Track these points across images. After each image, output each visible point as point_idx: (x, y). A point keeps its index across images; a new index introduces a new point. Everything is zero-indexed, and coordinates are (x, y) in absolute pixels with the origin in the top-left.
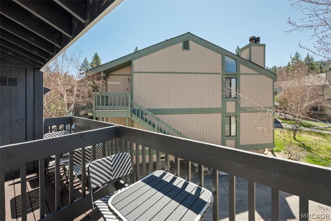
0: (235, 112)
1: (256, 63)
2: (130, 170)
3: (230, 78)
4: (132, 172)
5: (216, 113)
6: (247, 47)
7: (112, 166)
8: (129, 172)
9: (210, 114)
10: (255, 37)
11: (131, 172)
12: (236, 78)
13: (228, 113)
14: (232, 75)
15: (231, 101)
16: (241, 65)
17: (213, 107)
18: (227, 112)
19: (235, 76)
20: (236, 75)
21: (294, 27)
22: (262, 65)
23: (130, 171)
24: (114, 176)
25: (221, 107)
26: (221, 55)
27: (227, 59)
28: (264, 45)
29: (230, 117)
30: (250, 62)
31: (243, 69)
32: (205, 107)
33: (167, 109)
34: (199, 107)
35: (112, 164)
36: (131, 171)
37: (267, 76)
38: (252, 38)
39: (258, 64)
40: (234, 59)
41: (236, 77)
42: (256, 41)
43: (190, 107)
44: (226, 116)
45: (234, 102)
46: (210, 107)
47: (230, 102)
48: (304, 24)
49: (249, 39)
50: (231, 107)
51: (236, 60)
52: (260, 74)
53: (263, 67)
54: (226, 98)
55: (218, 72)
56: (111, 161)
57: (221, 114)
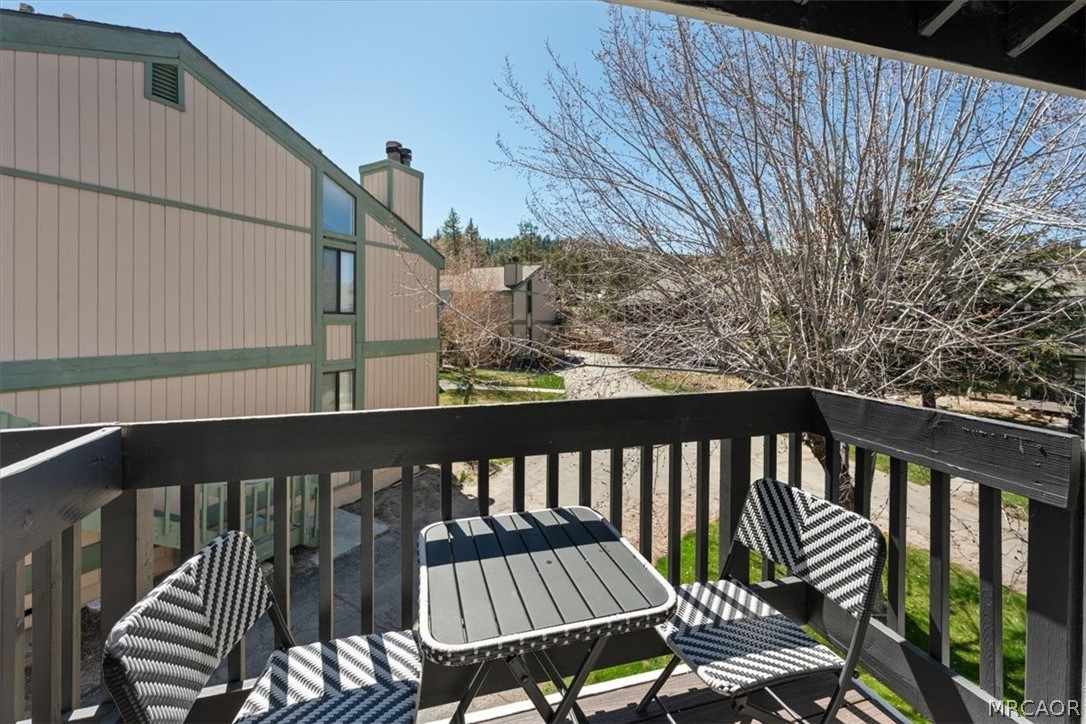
0: (350, 357)
1: (403, 218)
2: (265, 596)
3: (339, 252)
4: (271, 603)
5: (292, 364)
6: (379, 166)
7: (202, 611)
8: (263, 606)
9: (272, 371)
10: (400, 145)
11: (267, 604)
12: (354, 253)
13: (332, 361)
14: (342, 240)
15: (339, 323)
16: (367, 215)
17: (282, 343)
18: (329, 358)
19: (351, 247)
20: (355, 243)
21: (506, 159)
22: (416, 228)
23: (264, 601)
24: (221, 649)
25: (309, 342)
26: (308, 170)
27: (329, 187)
28: (420, 176)
29: (337, 374)
30: (389, 210)
31: (373, 229)
32: (250, 344)
33: (49, 361)
34: (227, 346)
35: (199, 600)
36: (268, 600)
37: (426, 259)
38: (394, 145)
39: (409, 223)
40: (348, 192)
41: (354, 250)
42: (402, 156)
43: (187, 347)
44: (324, 373)
45: (349, 327)
46: (272, 344)
47: (335, 328)
48: (523, 158)
49: (385, 147)
50: (338, 342)
51: (355, 198)
52: (412, 250)
53: (418, 232)
54: (325, 313)
55: (300, 224)
56: (195, 591)
57: (309, 366)
